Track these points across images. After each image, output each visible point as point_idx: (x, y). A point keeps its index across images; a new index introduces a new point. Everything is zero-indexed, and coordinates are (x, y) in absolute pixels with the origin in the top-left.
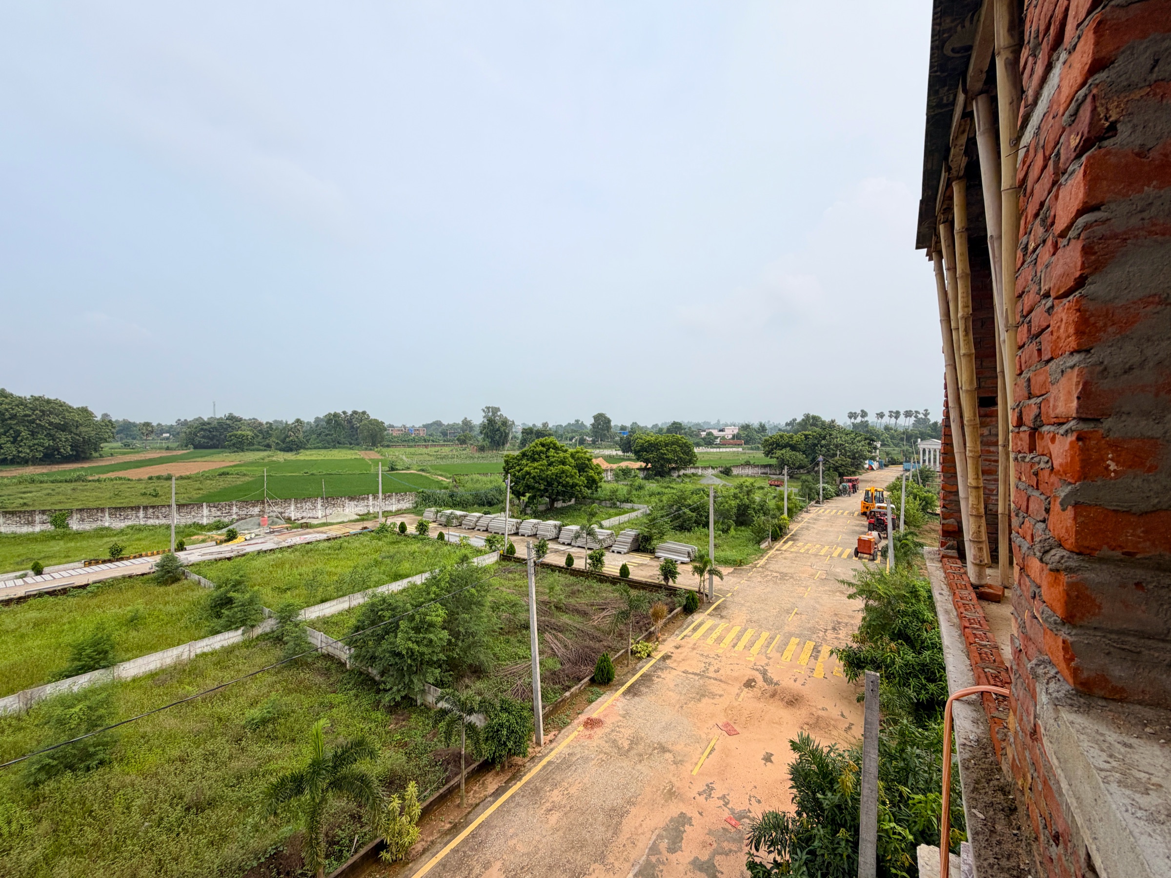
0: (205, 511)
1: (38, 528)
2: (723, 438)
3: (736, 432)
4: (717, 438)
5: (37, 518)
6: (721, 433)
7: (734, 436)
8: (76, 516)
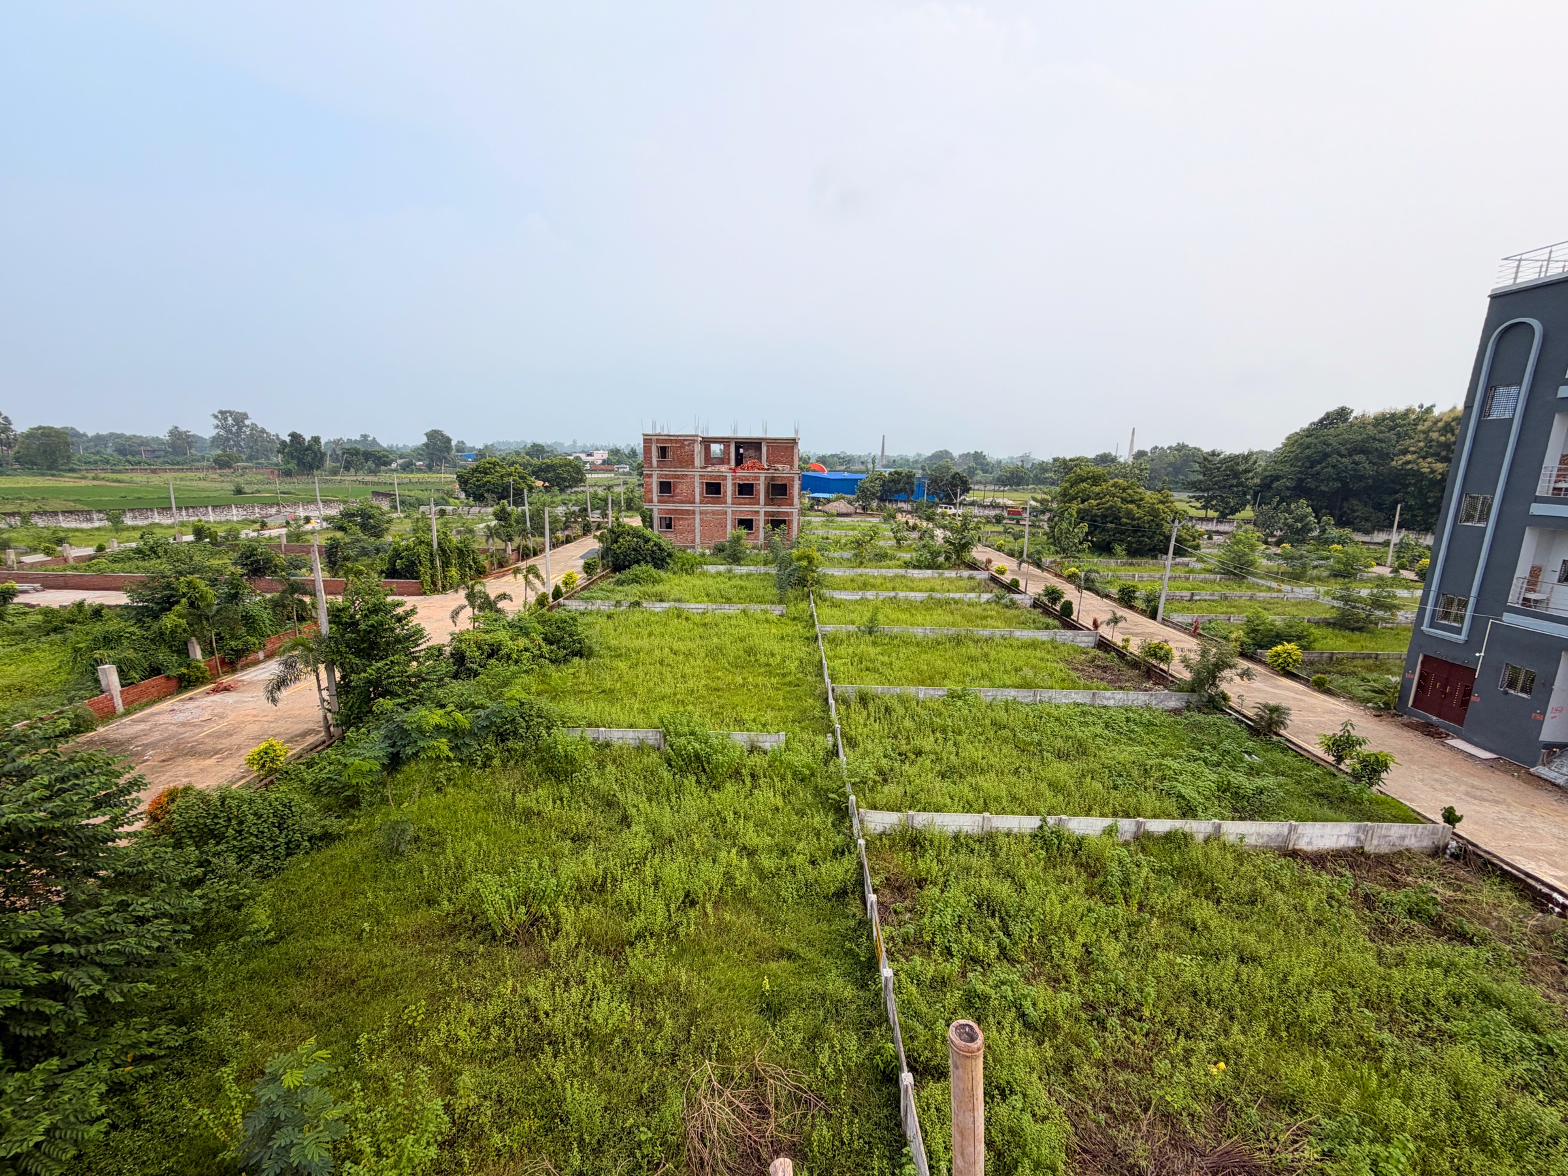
0: (234, 511)
1: (97, 524)
2: (592, 463)
3: (606, 456)
4: (586, 463)
5: (95, 516)
6: (590, 459)
7: (604, 462)
8: (129, 515)
